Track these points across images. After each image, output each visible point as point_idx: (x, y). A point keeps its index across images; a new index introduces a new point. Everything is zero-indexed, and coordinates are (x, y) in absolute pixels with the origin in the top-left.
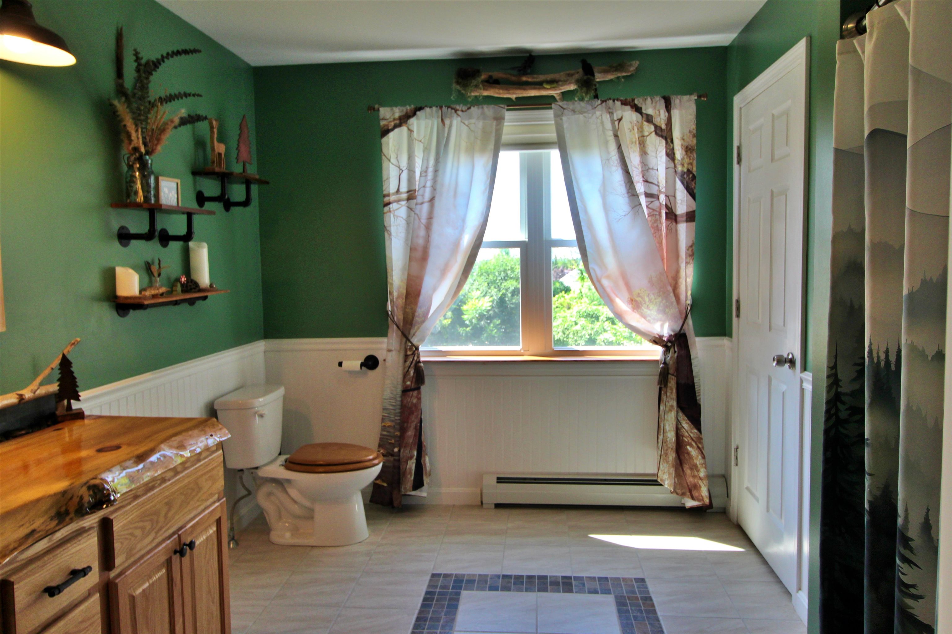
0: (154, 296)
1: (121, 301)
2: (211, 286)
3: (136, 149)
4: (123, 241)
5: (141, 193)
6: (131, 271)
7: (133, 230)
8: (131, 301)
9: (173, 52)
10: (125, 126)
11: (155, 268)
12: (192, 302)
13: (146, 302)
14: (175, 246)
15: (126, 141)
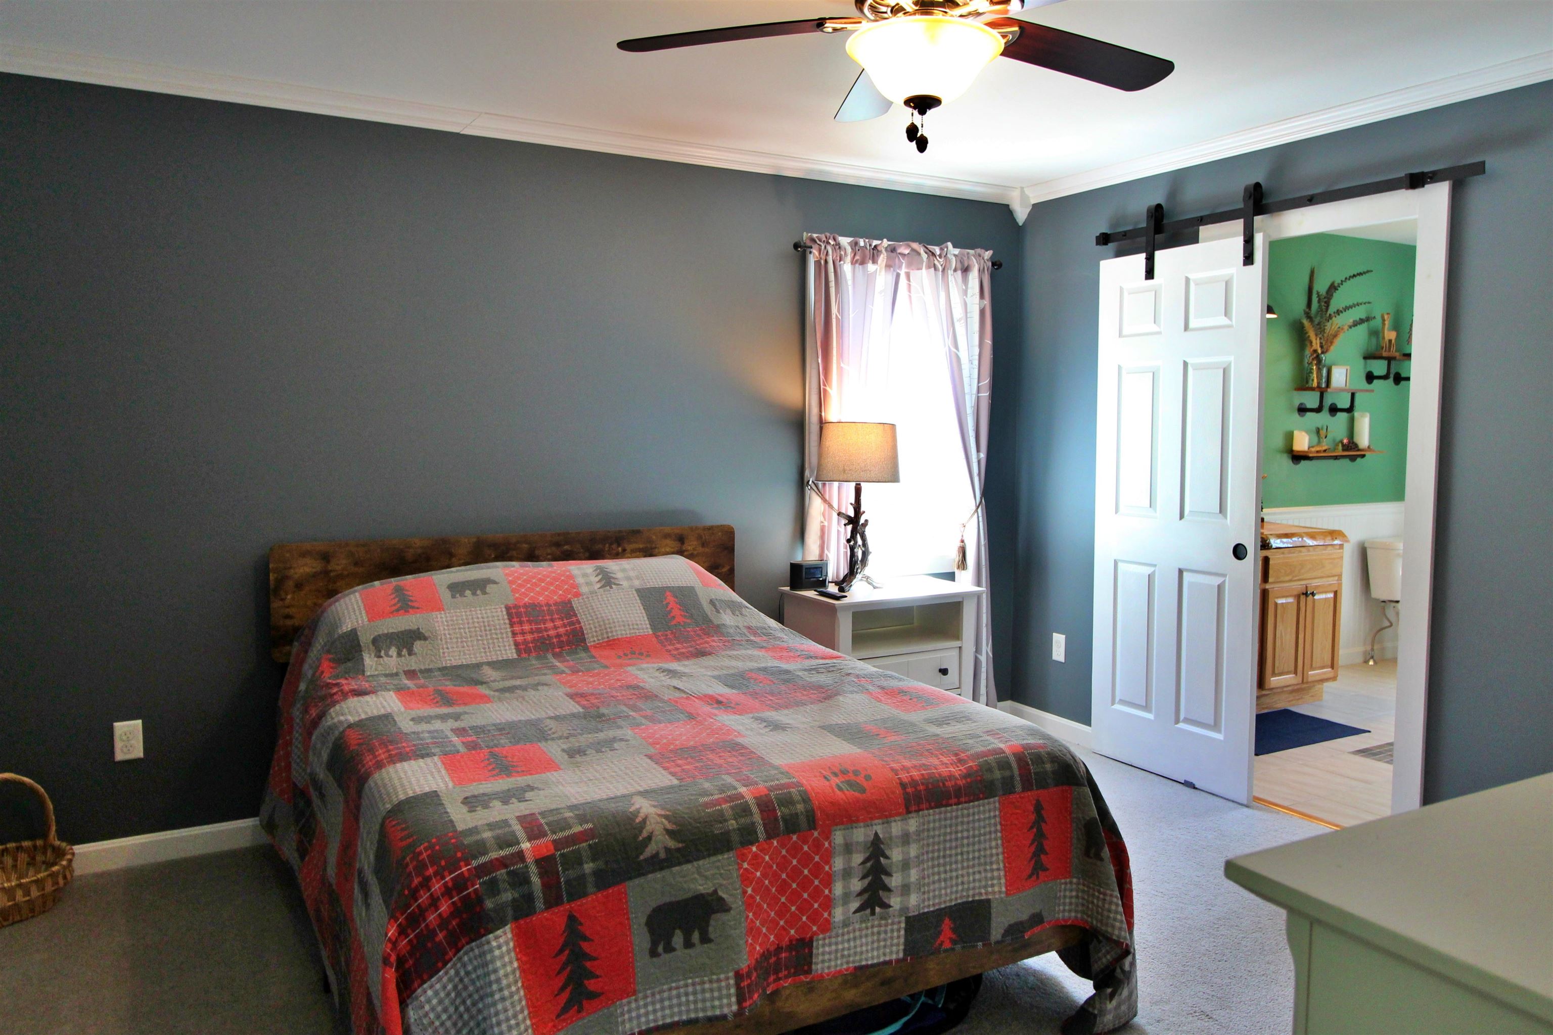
0: (1318, 452)
1: (1295, 454)
2: (1369, 447)
3: (1315, 351)
4: (1302, 413)
5: (1315, 380)
6: (1304, 433)
7: (1309, 406)
8: (1301, 454)
9: (1350, 277)
10: (1309, 336)
11: (1323, 432)
12: (1353, 458)
13: (1311, 455)
14: (1342, 417)
15: (1309, 344)
